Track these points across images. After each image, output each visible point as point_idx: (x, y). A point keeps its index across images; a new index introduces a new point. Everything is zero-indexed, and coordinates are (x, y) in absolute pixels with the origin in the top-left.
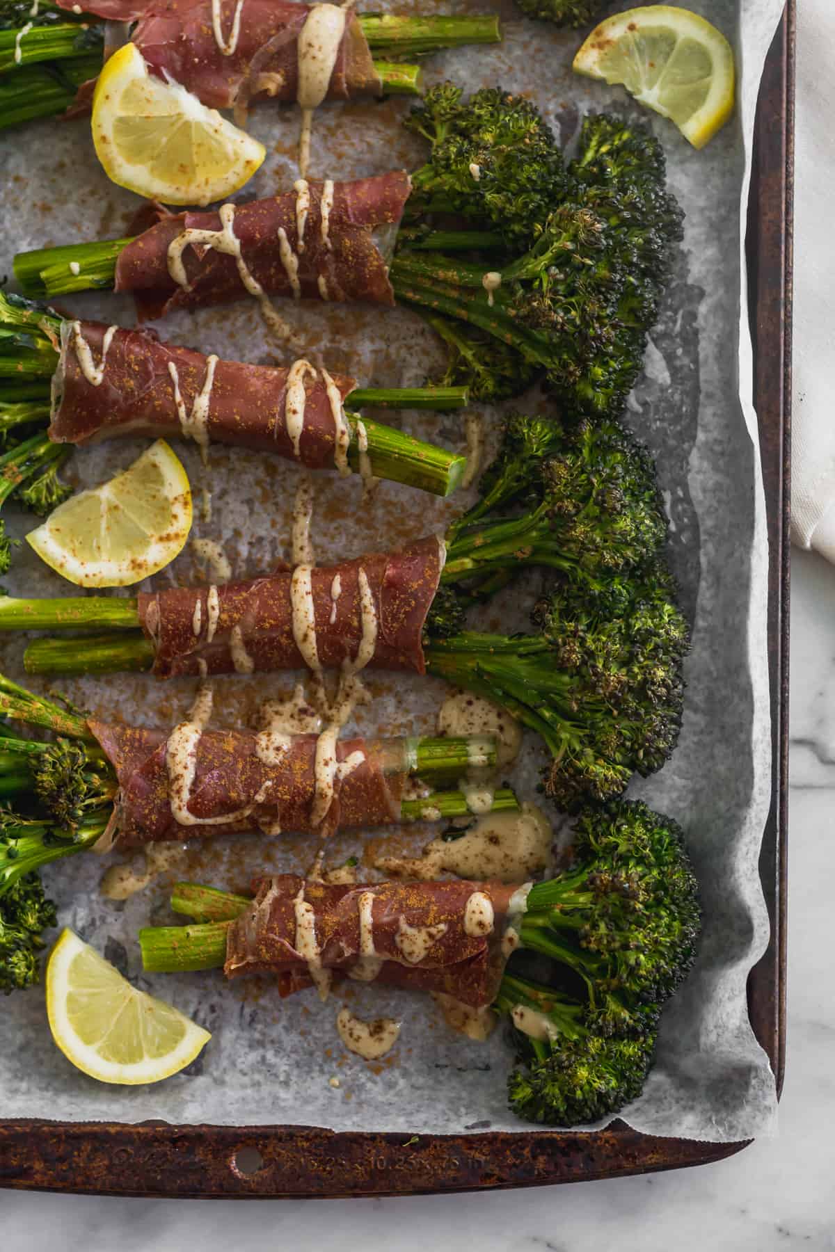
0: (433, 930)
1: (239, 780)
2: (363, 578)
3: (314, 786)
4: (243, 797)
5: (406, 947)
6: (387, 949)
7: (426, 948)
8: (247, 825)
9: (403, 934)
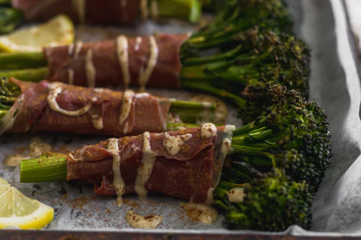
0: (184, 136)
2: (152, 38)
3: (122, 97)
4: (85, 99)
5: (168, 145)
6: (157, 148)
7: (179, 145)
8: (85, 120)
9: (166, 139)
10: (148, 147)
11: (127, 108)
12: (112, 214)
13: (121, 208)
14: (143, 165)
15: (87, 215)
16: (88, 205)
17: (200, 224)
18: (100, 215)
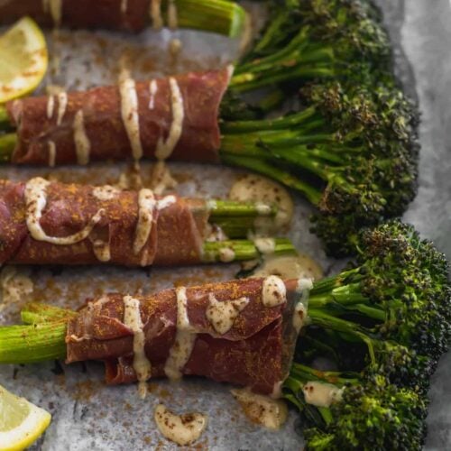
0: (237, 302)
1: (80, 207)
2: (173, 82)
3: (137, 212)
4: (83, 218)
5: (215, 317)
6: (199, 322)
7: (232, 318)
8: (84, 249)
9: (212, 307)
10: (184, 320)
11: (145, 230)
12: (134, 413)
13: (146, 401)
14: (177, 345)
15: (98, 414)
16: (97, 396)
17: (263, 430)
18: (115, 413)
